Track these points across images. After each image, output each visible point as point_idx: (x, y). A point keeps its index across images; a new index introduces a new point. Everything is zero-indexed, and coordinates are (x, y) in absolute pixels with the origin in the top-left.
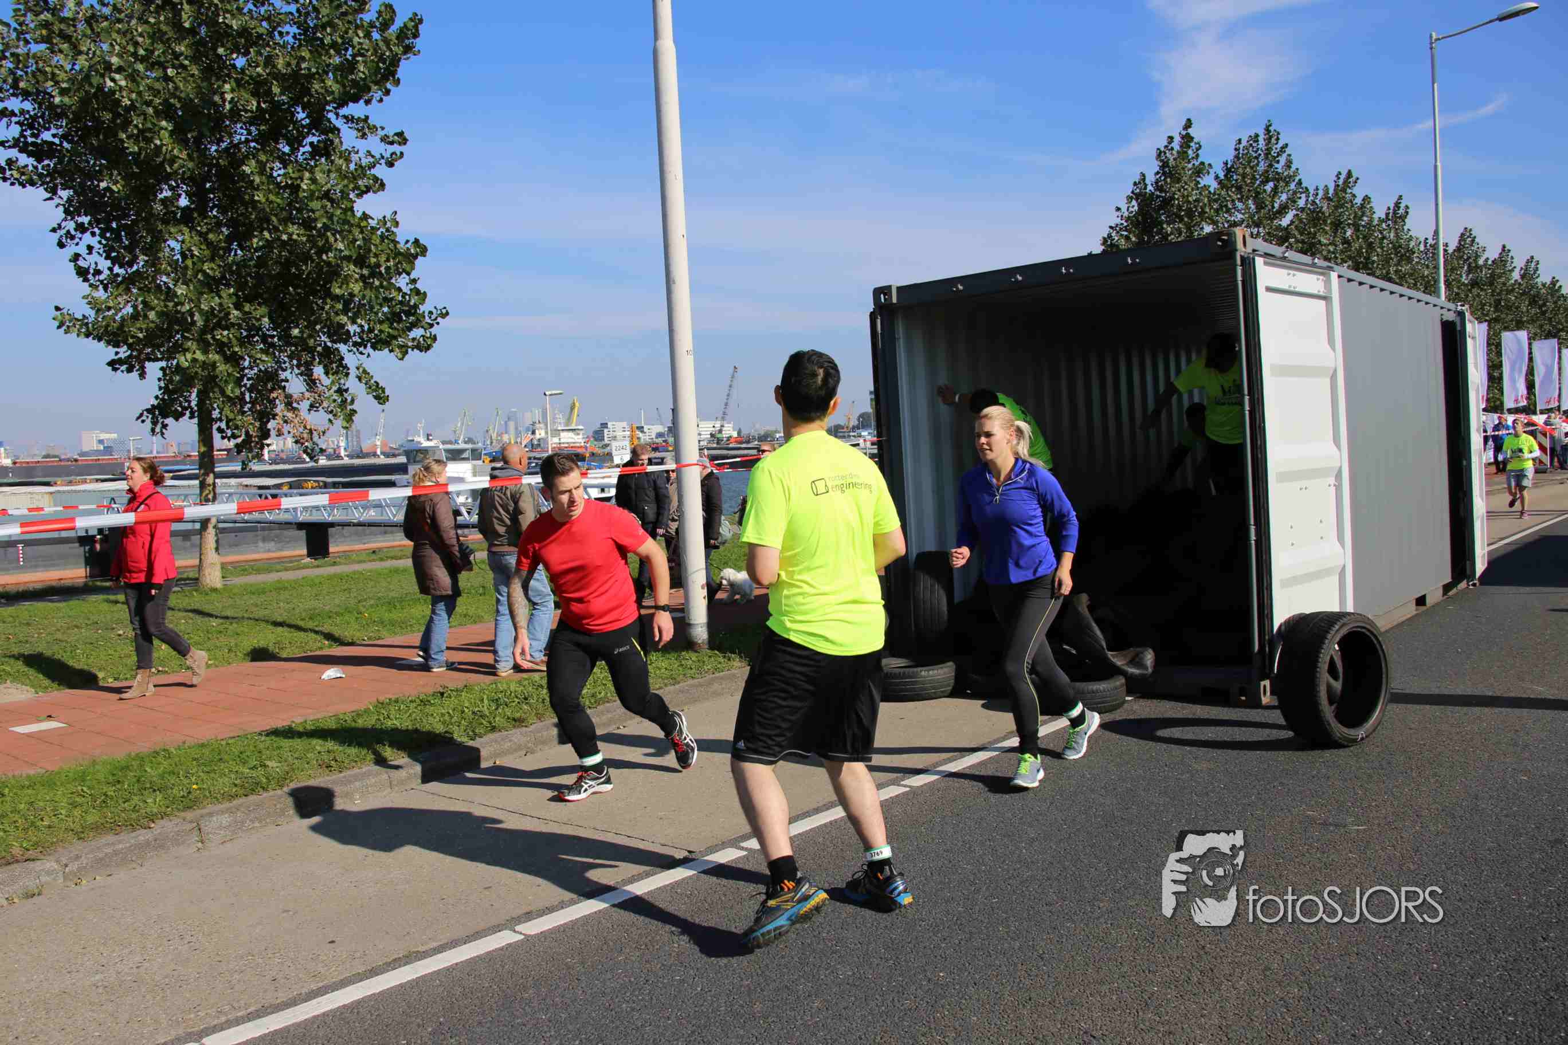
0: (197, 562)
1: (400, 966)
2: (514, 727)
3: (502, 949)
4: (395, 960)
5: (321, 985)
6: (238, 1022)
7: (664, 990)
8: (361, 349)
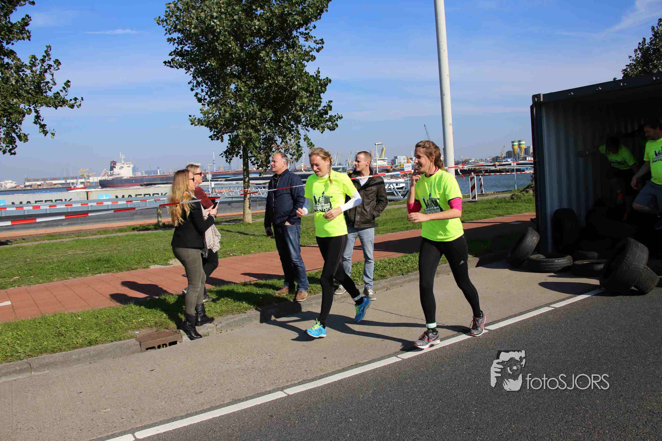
0: (242, 213)
1: (354, 368)
2: (381, 279)
3: (394, 363)
4: (351, 366)
5: (324, 373)
6: (295, 385)
7: (463, 383)
8: (306, 128)
